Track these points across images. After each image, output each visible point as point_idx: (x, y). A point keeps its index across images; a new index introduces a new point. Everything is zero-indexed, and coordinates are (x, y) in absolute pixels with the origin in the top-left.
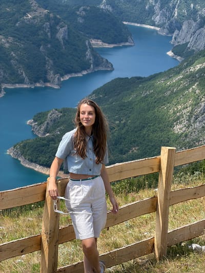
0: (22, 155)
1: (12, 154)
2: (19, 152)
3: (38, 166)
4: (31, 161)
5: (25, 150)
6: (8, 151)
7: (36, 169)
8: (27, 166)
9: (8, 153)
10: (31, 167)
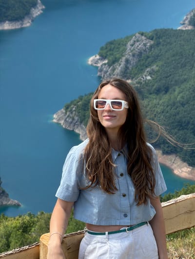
0: (81, 122)
1: (62, 122)
2: (76, 118)
6: (55, 116)
9: (55, 121)
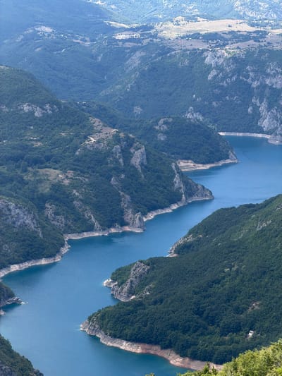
0: (101, 329)
1: (87, 330)
2: (97, 326)
3: (124, 343)
4: (114, 336)
5: (105, 322)
6: (81, 326)
7: (122, 348)
8: (110, 344)
9: (81, 329)
10: (115, 345)
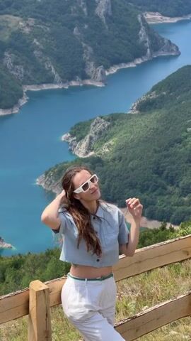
1: (43, 184)
2: (53, 181)
6: (38, 180)
9: (37, 183)
